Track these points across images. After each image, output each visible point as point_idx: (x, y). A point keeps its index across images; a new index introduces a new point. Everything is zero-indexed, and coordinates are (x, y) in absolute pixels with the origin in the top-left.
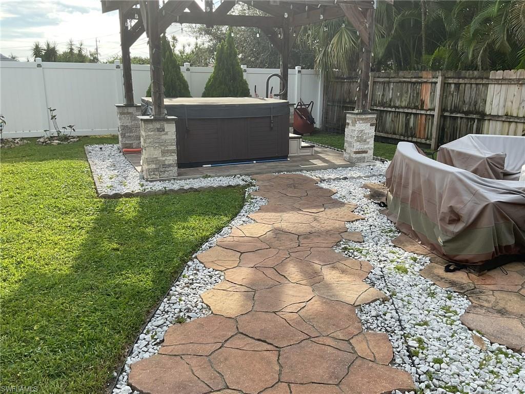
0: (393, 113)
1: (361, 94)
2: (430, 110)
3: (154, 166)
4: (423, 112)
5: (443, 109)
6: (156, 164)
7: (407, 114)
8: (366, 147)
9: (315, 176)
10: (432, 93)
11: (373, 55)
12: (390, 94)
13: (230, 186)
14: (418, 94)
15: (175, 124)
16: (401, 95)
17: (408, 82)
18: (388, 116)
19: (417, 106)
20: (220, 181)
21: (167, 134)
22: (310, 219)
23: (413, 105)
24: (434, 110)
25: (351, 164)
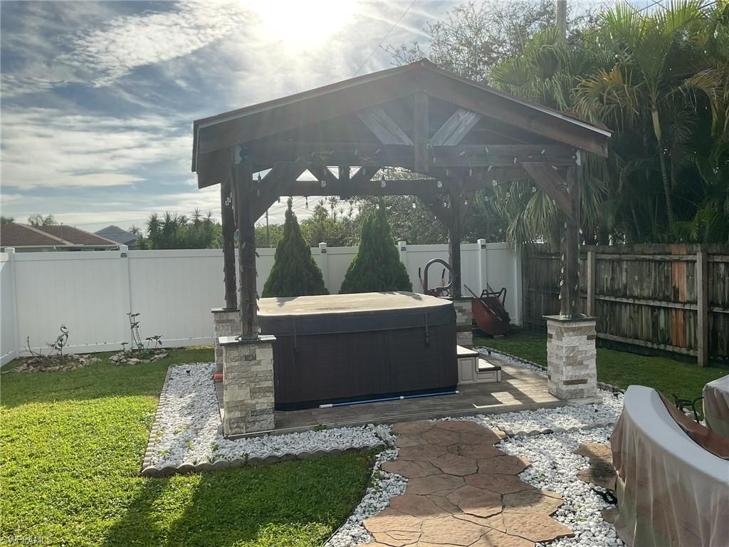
0: (632, 307)
1: (568, 290)
2: (688, 302)
3: (238, 414)
4: (678, 306)
5: (710, 303)
6: (241, 411)
7: (653, 308)
8: (583, 373)
9: (498, 426)
10: (690, 277)
11: (581, 232)
12: (624, 278)
13: (352, 449)
14: (667, 278)
15: (271, 349)
16: (641, 280)
17: (649, 260)
18: (623, 311)
19: (668, 296)
20: (341, 436)
21: (259, 363)
22: (473, 532)
23: (661, 294)
24: (696, 304)
25: (561, 402)
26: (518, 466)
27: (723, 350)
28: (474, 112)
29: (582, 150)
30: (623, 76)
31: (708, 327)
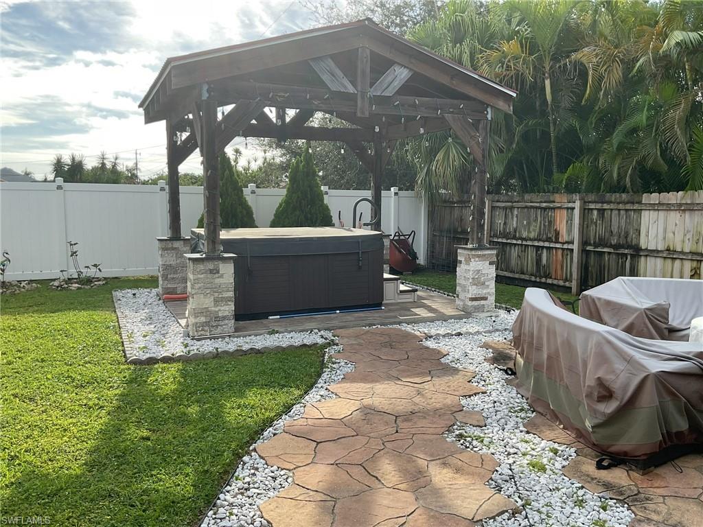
0: (520, 246)
1: (476, 224)
2: (567, 243)
3: (203, 319)
4: (558, 246)
5: (584, 243)
6: (206, 316)
7: (538, 248)
8: (484, 292)
9: (418, 330)
10: (569, 222)
11: (488, 176)
12: (515, 223)
13: (304, 345)
14: (550, 222)
15: (233, 265)
16: (529, 224)
17: (537, 208)
18: (513, 250)
19: (550, 238)
20: (292, 338)
21: (222, 276)
22: (412, 392)
23: (545, 236)
24: (573, 243)
25: (466, 314)
26: (439, 355)
27: (592, 280)
28: (407, 68)
29: (492, 107)
30: (522, 47)
31: (582, 264)
